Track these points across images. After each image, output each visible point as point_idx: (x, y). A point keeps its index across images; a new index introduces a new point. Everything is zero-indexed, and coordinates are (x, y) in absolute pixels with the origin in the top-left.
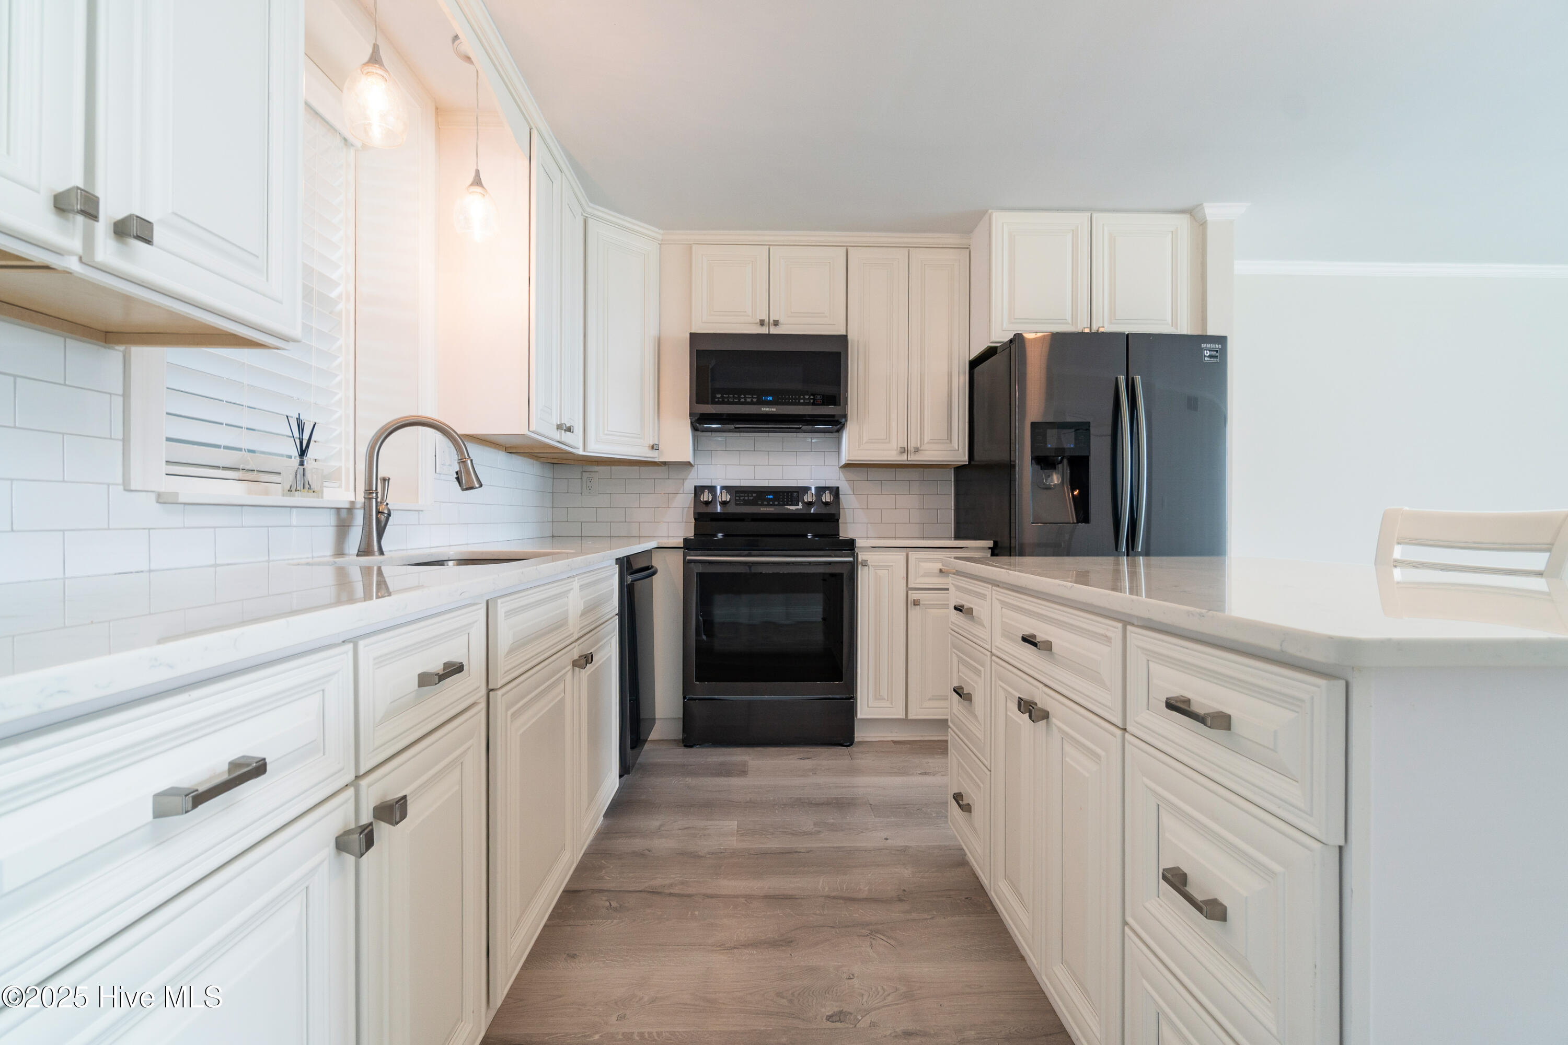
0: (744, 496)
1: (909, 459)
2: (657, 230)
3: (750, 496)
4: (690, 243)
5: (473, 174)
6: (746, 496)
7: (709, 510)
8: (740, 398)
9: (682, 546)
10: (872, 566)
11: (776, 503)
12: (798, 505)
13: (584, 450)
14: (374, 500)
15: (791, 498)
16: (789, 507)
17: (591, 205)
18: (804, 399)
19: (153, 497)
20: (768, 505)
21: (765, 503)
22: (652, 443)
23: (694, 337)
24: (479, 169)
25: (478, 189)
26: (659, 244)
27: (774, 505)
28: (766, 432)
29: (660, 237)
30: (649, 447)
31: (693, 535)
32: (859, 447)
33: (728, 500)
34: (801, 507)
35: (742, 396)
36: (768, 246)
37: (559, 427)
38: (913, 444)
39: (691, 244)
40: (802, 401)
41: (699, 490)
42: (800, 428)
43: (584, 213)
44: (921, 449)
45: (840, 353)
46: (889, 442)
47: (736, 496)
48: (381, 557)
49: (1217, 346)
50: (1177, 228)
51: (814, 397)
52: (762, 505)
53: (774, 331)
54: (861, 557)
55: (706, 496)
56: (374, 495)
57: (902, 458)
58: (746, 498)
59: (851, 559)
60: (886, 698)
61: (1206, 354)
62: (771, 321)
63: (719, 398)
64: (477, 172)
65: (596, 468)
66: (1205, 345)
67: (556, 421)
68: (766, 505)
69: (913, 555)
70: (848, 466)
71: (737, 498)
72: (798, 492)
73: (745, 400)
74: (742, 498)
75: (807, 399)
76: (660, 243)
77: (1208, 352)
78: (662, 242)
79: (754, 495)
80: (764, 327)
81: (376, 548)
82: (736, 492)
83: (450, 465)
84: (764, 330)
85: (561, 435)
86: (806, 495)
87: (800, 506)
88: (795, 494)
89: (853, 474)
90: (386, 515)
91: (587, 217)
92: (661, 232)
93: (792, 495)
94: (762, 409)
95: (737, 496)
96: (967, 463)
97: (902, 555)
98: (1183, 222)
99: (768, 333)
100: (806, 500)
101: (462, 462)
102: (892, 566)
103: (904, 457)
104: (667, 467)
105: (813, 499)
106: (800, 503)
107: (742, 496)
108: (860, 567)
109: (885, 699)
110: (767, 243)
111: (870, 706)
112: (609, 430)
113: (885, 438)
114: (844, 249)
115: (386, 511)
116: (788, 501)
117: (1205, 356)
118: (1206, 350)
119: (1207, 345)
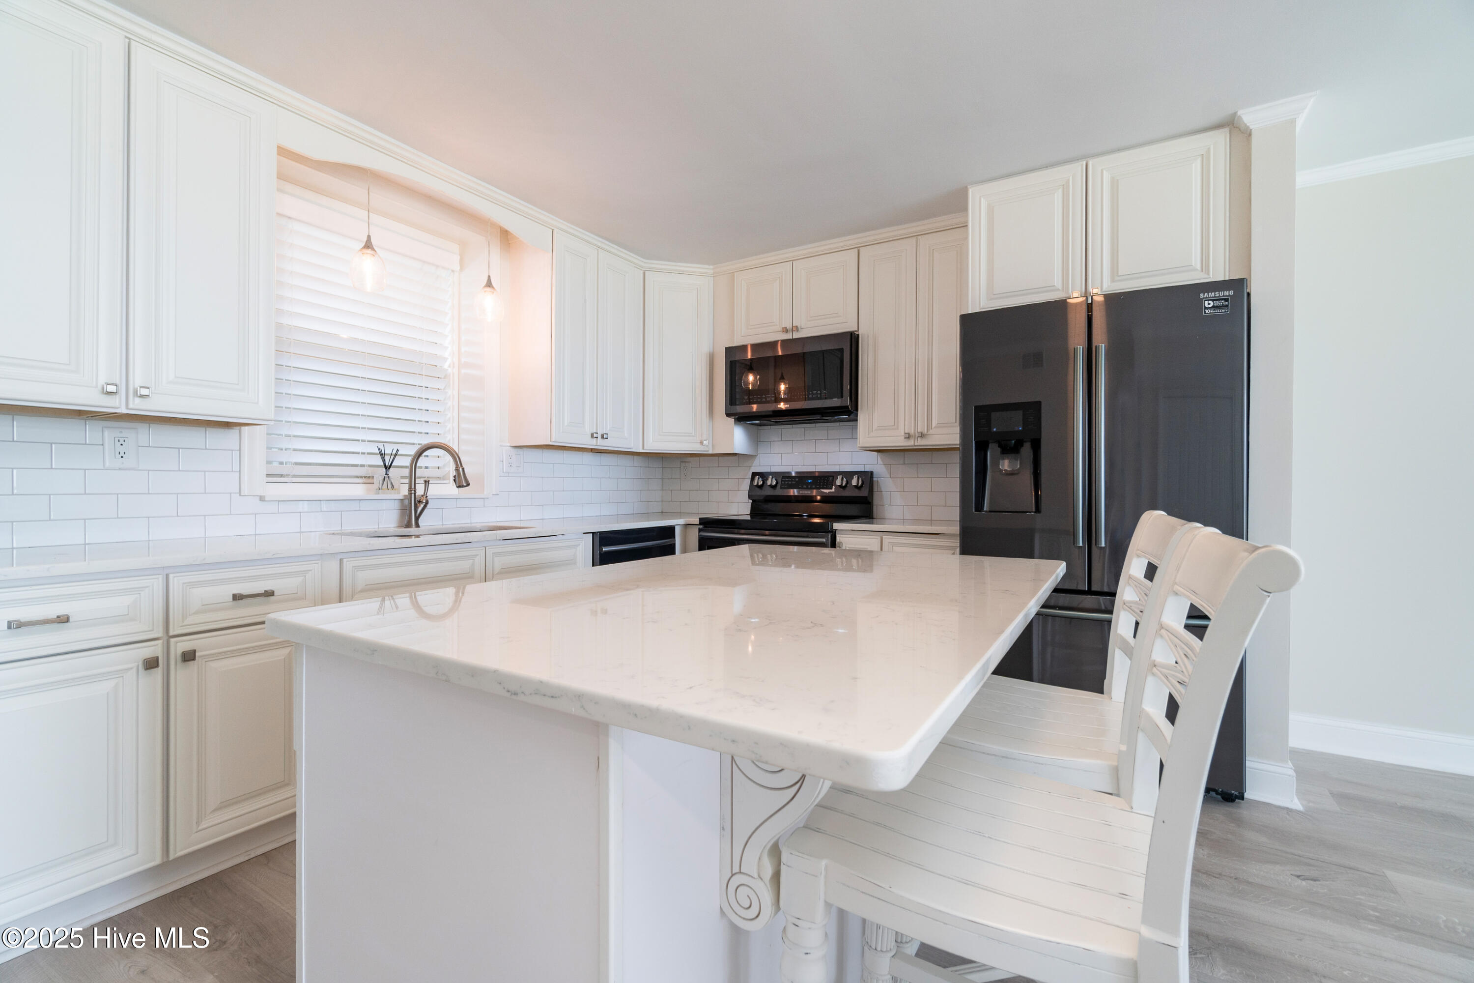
0: (789, 481)
1: (915, 444)
2: (707, 266)
3: (792, 481)
4: (733, 271)
5: (486, 279)
7: (761, 493)
8: (761, 398)
11: (814, 486)
12: (832, 489)
14: (413, 495)
15: (826, 482)
16: (823, 490)
17: (646, 260)
18: (813, 394)
19: (258, 498)
20: (807, 488)
21: (805, 486)
23: (730, 350)
25: (488, 289)
27: (811, 488)
29: (712, 271)
30: (700, 443)
31: (749, 516)
32: (868, 435)
33: (774, 484)
35: (764, 396)
36: (791, 262)
37: (592, 438)
38: (922, 427)
39: (734, 273)
41: (754, 474)
43: (641, 268)
44: (928, 433)
45: (841, 349)
46: (897, 428)
47: (779, 481)
48: (419, 529)
49: (1226, 293)
50: (1209, 149)
53: (796, 335)
54: (838, 539)
55: (758, 481)
56: (413, 491)
57: (910, 443)
61: (1207, 306)
64: (489, 277)
66: (1206, 294)
67: (589, 431)
68: (805, 488)
69: (889, 539)
71: (783, 482)
73: (766, 399)
75: (815, 394)
77: (1210, 302)
78: (715, 275)
79: (797, 480)
80: (788, 334)
81: (413, 523)
82: (783, 477)
83: (517, 467)
86: (838, 479)
87: (833, 490)
88: (831, 478)
89: (885, 459)
90: (424, 504)
91: (646, 270)
92: (711, 267)
93: (828, 481)
95: (783, 481)
97: (878, 539)
98: (1219, 141)
99: (791, 338)
100: (837, 484)
101: (457, 470)
105: (843, 483)
106: (834, 487)
107: (787, 481)
110: (790, 260)
113: (893, 425)
114: (856, 250)
115: (424, 502)
116: (823, 485)
117: (1206, 308)
118: (1208, 300)
119: (1210, 294)
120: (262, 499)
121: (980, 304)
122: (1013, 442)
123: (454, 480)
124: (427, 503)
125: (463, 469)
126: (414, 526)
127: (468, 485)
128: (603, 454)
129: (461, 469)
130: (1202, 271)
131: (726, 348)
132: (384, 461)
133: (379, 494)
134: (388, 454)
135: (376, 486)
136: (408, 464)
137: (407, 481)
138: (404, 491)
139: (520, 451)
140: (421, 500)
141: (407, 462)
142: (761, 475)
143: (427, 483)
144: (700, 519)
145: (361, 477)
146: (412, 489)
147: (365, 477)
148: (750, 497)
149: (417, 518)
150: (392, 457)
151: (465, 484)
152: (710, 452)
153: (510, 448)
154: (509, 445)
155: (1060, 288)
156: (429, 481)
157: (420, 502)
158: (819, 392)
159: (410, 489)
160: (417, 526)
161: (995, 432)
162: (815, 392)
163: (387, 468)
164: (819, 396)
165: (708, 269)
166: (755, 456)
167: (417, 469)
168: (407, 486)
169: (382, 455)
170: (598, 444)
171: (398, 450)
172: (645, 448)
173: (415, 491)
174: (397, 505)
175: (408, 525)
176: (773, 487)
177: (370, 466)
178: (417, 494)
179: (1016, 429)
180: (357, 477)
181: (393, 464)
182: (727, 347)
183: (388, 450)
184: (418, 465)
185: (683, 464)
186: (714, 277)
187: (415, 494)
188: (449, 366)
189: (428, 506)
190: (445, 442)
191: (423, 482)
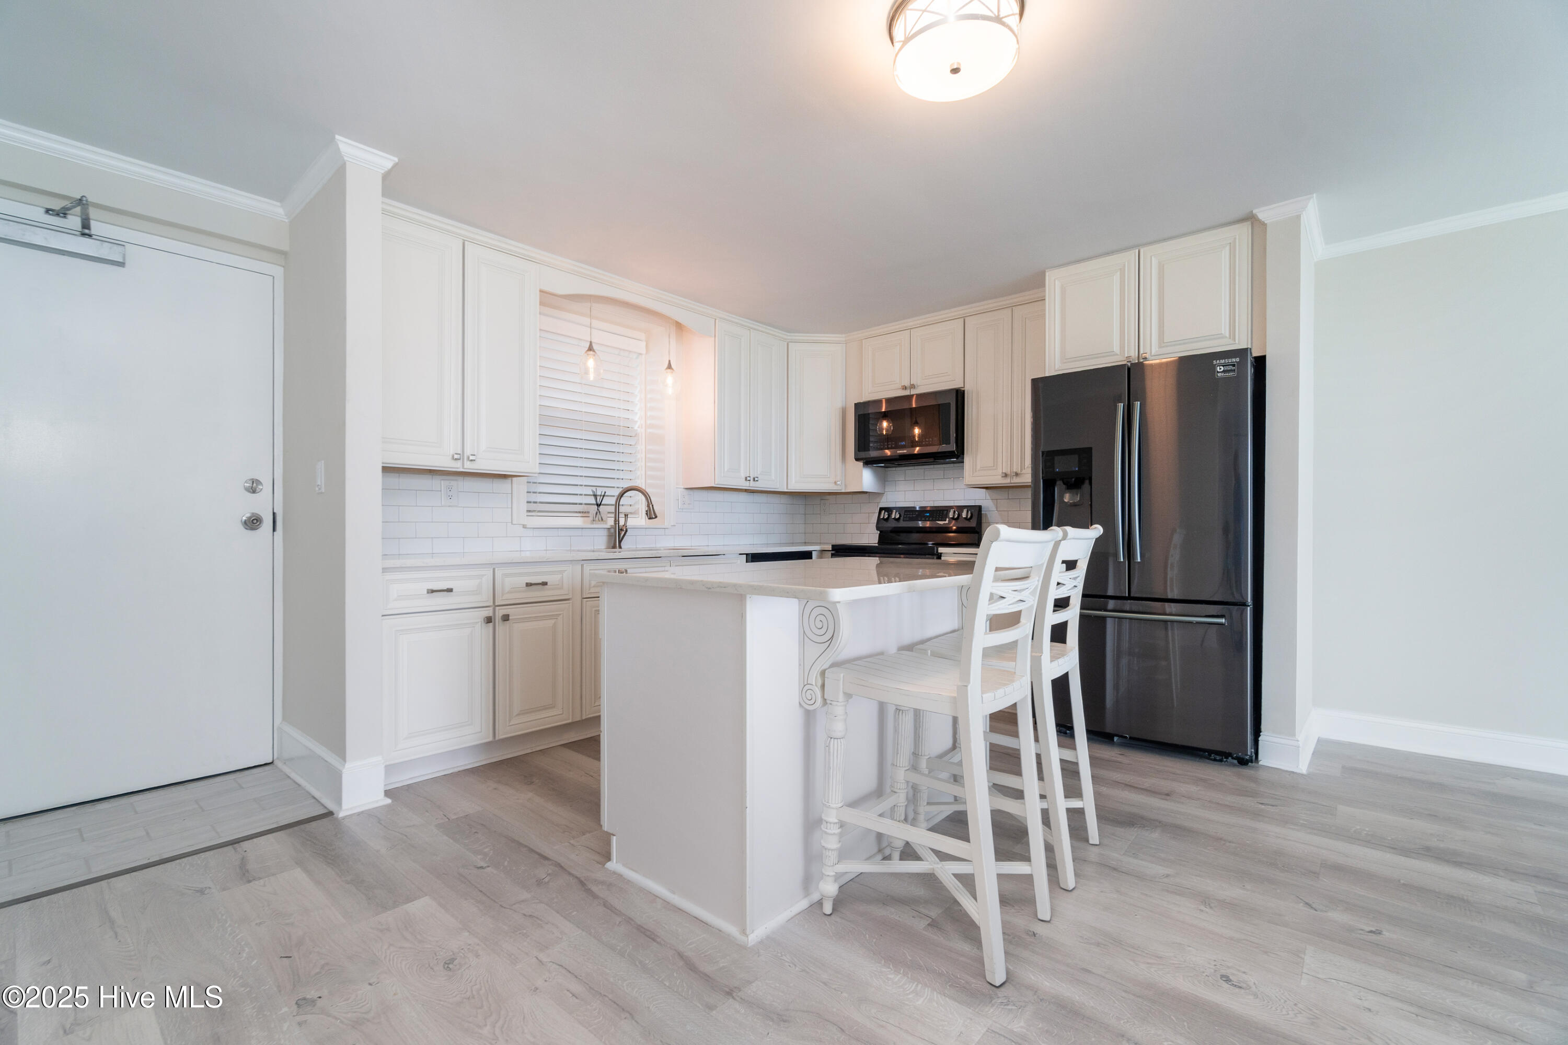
0: (910, 514)
2: (840, 335)
4: (861, 339)
5: (667, 363)
7: (887, 525)
9: (831, 549)
11: (931, 519)
12: (945, 521)
16: (938, 522)
19: (522, 526)
20: (926, 521)
21: (924, 519)
22: (836, 480)
23: (858, 405)
25: (669, 370)
27: (929, 520)
29: (844, 339)
31: (877, 542)
32: (971, 472)
33: (898, 517)
36: (909, 331)
37: (745, 481)
38: (1014, 469)
39: (863, 340)
40: (924, 443)
41: (881, 509)
43: (785, 341)
44: (1022, 473)
45: (950, 403)
46: (997, 469)
49: (1234, 360)
50: (1235, 239)
51: (932, 439)
52: (920, 520)
53: (913, 391)
55: (886, 515)
57: (1007, 481)
58: (911, 516)
61: (1218, 370)
62: (911, 385)
63: (872, 446)
64: (669, 361)
65: (828, 497)
66: (1218, 361)
67: (743, 476)
68: (923, 521)
71: (903, 516)
74: (908, 516)
76: (842, 343)
77: (1221, 367)
79: (915, 513)
80: (907, 391)
81: (617, 546)
82: (905, 511)
83: (689, 504)
84: (907, 393)
85: (750, 483)
86: (952, 513)
87: (947, 522)
88: (946, 512)
91: (789, 343)
92: (844, 335)
93: (943, 513)
94: (898, 452)
95: (905, 514)
98: (1242, 232)
100: (951, 517)
101: (648, 506)
105: (955, 516)
106: (947, 519)
107: (908, 514)
110: (908, 328)
112: (806, 474)
113: (993, 465)
114: (962, 319)
115: (625, 530)
116: (939, 517)
117: (1218, 372)
118: (1220, 366)
119: (1221, 361)
120: (524, 527)
121: (1055, 368)
122: (1073, 479)
123: (646, 514)
124: (626, 531)
125: (652, 505)
127: (656, 517)
128: (755, 494)
129: (651, 506)
130: (1230, 338)
131: (855, 404)
132: (596, 499)
133: (593, 524)
134: (599, 495)
135: (591, 519)
136: (614, 503)
137: (613, 515)
138: (611, 522)
139: (691, 492)
141: (612, 501)
142: (889, 510)
143: (626, 516)
144: (833, 546)
145: (580, 512)
146: (617, 521)
147: (583, 512)
148: (878, 528)
149: (620, 542)
150: (602, 497)
151: (654, 517)
152: (843, 491)
153: (684, 490)
154: (683, 487)
155: (1119, 353)
156: (628, 515)
157: (622, 530)
158: (931, 440)
159: (615, 521)
160: (620, 547)
161: (1057, 472)
162: (927, 440)
163: (598, 505)
164: (931, 443)
165: (840, 337)
166: (882, 493)
167: (620, 508)
168: (613, 519)
169: (595, 496)
170: (751, 485)
171: (605, 492)
172: (789, 488)
173: (619, 522)
174: (605, 533)
175: (614, 547)
176: (896, 520)
177: (586, 504)
178: (620, 524)
179: (1073, 469)
180: (576, 512)
181: (602, 503)
182: (856, 402)
183: (599, 493)
184: (621, 503)
185: (823, 501)
186: (846, 343)
187: (618, 524)
188: (639, 427)
189: (627, 534)
190: (640, 486)
191: (624, 516)
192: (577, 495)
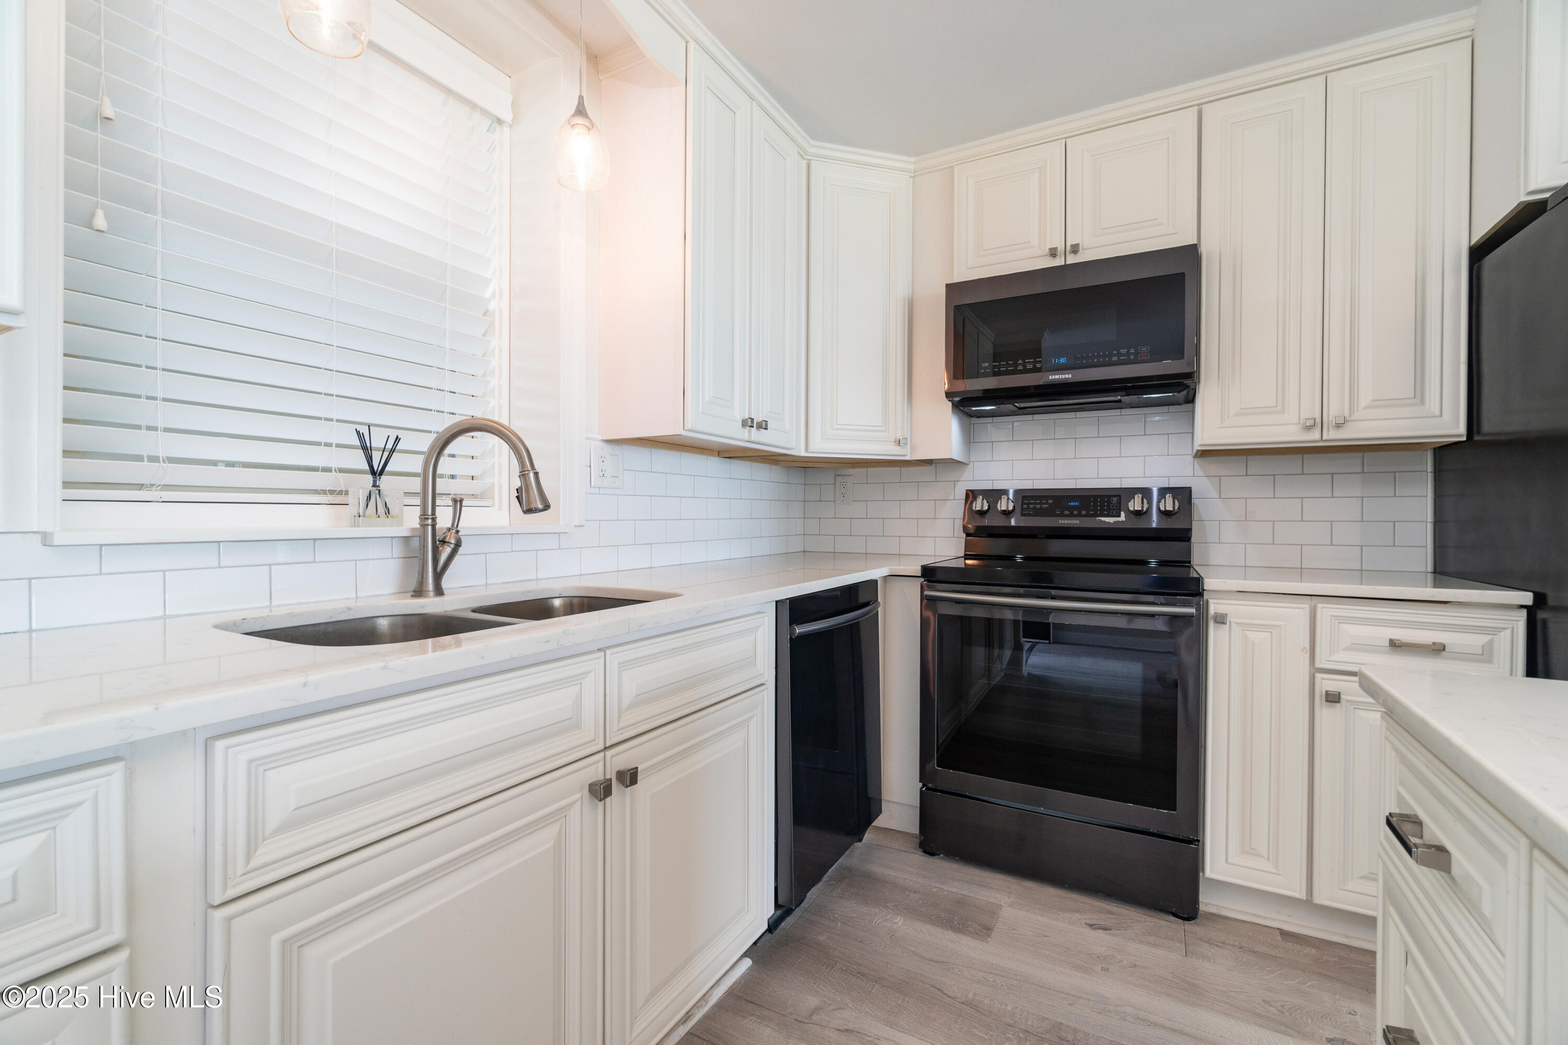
0: (1036, 504)
1: (1324, 438)
2: (904, 158)
3: (1044, 504)
4: (951, 164)
6: (1038, 504)
7: (986, 522)
8: (1016, 365)
9: (920, 575)
10: (1236, 623)
11: (1084, 513)
12: (1119, 516)
13: (807, 451)
14: (430, 527)
15: (1108, 506)
16: (1103, 519)
17: (813, 142)
18: (1119, 354)
20: (1071, 515)
21: (1067, 512)
22: (899, 436)
23: (952, 289)
24: (583, 94)
25: (579, 120)
26: (911, 177)
27: (1079, 515)
28: (1070, 410)
29: (912, 167)
30: (895, 442)
31: (963, 555)
32: (1222, 422)
33: (1011, 508)
34: (1124, 520)
35: (1020, 362)
36: (1064, 140)
37: (744, 423)
38: (1334, 410)
39: (952, 167)
40: (1115, 359)
41: (971, 495)
42: (1120, 401)
43: (806, 155)
44: (1353, 418)
46: (1285, 411)
47: (1023, 504)
48: (438, 599)
52: (1062, 515)
53: (1071, 260)
54: (1215, 607)
55: (980, 504)
56: (430, 521)
58: (1038, 506)
59: (1192, 610)
60: (1266, 856)
62: (1068, 248)
63: (985, 368)
67: (739, 414)
68: (1067, 516)
69: (1326, 611)
70: (1204, 454)
71: (1025, 506)
72: (1119, 496)
73: (1025, 367)
74: (1031, 506)
75: (1123, 355)
76: (912, 175)
78: (916, 174)
79: (1050, 501)
80: (1057, 256)
81: (430, 588)
83: (617, 478)
84: (1059, 262)
85: (750, 432)
86: (1132, 501)
87: (1123, 517)
88: (1115, 499)
89: (1216, 467)
90: (452, 546)
91: (810, 160)
92: (913, 159)
93: (1109, 502)
95: (1025, 504)
96: (1464, 439)
97: (1303, 608)
99: (1063, 265)
100: (1131, 509)
101: (523, 475)
102: (1280, 626)
103: (1315, 435)
104: (934, 466)
105: (1142, 507)
106: (1123, 514)
107: (1032, 504)
108: (1212, 625)
109: (1261, 856)
110: (1060, 137)
111: (1230, 860)
112: (839, 423)
113: (1275, 405)
114: (1195, 109)
115: (453, 541)
116: (1102, 510)
123: (518, 497)
124: (458, 544)
125: (536, 474)
126: (432, 594)
127: (547, 507)
128: (733, 461)
129: (532, 475)
131: (946, 285)
132: (369, 460)
133: (359, 526)
134: (377, 449)
135: (352, 510)
136: (418, 469)
137: (417, 501)
138: (411, 519)
139: (617, 450)
140: (447, 540)
141: (416, 464)
142: (994, 495)
143: (458, 503)
144: (923, 568)
145: (324, 492)
146: (428, 517)
147: (332, 492)
148: (964, 529)
149: (438, 576)
150: (386, 454)
151: (540, 506)
152: (908, 458)
153: (600, 441)
154: (600, 437)
156: (461, 501)
157: (443, 542)
158: (1132, 351)
159: (423, 517)
160: (439, 591)
162: (1123, 351)
163: (376, 474)
164: (1132, 357)
165: (910, 161)
166: (967, 464)
167: (438, 480)
168: (417, 511)
169: (367, 450)
170: (753, 439)
171: (397, 439)
172: (811, 448)
173: (434, 520)
174: (397, 550)
175: (419, 592)
176: (1007, 513)
177: (342, 471)
178: (437, 526)
180: (316, 492)
181: (387, 469)
182: (948, 283)
183: (377, 441)
186: (915, 176)
187: (434, 526)
188: (493, 295)
189: (461, 550)
190: (496, 419)
191: (450, 503)
192: (319, 444)
